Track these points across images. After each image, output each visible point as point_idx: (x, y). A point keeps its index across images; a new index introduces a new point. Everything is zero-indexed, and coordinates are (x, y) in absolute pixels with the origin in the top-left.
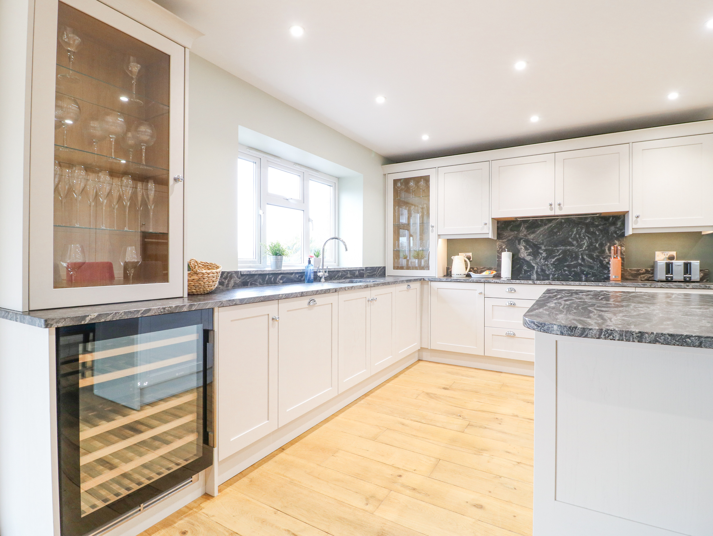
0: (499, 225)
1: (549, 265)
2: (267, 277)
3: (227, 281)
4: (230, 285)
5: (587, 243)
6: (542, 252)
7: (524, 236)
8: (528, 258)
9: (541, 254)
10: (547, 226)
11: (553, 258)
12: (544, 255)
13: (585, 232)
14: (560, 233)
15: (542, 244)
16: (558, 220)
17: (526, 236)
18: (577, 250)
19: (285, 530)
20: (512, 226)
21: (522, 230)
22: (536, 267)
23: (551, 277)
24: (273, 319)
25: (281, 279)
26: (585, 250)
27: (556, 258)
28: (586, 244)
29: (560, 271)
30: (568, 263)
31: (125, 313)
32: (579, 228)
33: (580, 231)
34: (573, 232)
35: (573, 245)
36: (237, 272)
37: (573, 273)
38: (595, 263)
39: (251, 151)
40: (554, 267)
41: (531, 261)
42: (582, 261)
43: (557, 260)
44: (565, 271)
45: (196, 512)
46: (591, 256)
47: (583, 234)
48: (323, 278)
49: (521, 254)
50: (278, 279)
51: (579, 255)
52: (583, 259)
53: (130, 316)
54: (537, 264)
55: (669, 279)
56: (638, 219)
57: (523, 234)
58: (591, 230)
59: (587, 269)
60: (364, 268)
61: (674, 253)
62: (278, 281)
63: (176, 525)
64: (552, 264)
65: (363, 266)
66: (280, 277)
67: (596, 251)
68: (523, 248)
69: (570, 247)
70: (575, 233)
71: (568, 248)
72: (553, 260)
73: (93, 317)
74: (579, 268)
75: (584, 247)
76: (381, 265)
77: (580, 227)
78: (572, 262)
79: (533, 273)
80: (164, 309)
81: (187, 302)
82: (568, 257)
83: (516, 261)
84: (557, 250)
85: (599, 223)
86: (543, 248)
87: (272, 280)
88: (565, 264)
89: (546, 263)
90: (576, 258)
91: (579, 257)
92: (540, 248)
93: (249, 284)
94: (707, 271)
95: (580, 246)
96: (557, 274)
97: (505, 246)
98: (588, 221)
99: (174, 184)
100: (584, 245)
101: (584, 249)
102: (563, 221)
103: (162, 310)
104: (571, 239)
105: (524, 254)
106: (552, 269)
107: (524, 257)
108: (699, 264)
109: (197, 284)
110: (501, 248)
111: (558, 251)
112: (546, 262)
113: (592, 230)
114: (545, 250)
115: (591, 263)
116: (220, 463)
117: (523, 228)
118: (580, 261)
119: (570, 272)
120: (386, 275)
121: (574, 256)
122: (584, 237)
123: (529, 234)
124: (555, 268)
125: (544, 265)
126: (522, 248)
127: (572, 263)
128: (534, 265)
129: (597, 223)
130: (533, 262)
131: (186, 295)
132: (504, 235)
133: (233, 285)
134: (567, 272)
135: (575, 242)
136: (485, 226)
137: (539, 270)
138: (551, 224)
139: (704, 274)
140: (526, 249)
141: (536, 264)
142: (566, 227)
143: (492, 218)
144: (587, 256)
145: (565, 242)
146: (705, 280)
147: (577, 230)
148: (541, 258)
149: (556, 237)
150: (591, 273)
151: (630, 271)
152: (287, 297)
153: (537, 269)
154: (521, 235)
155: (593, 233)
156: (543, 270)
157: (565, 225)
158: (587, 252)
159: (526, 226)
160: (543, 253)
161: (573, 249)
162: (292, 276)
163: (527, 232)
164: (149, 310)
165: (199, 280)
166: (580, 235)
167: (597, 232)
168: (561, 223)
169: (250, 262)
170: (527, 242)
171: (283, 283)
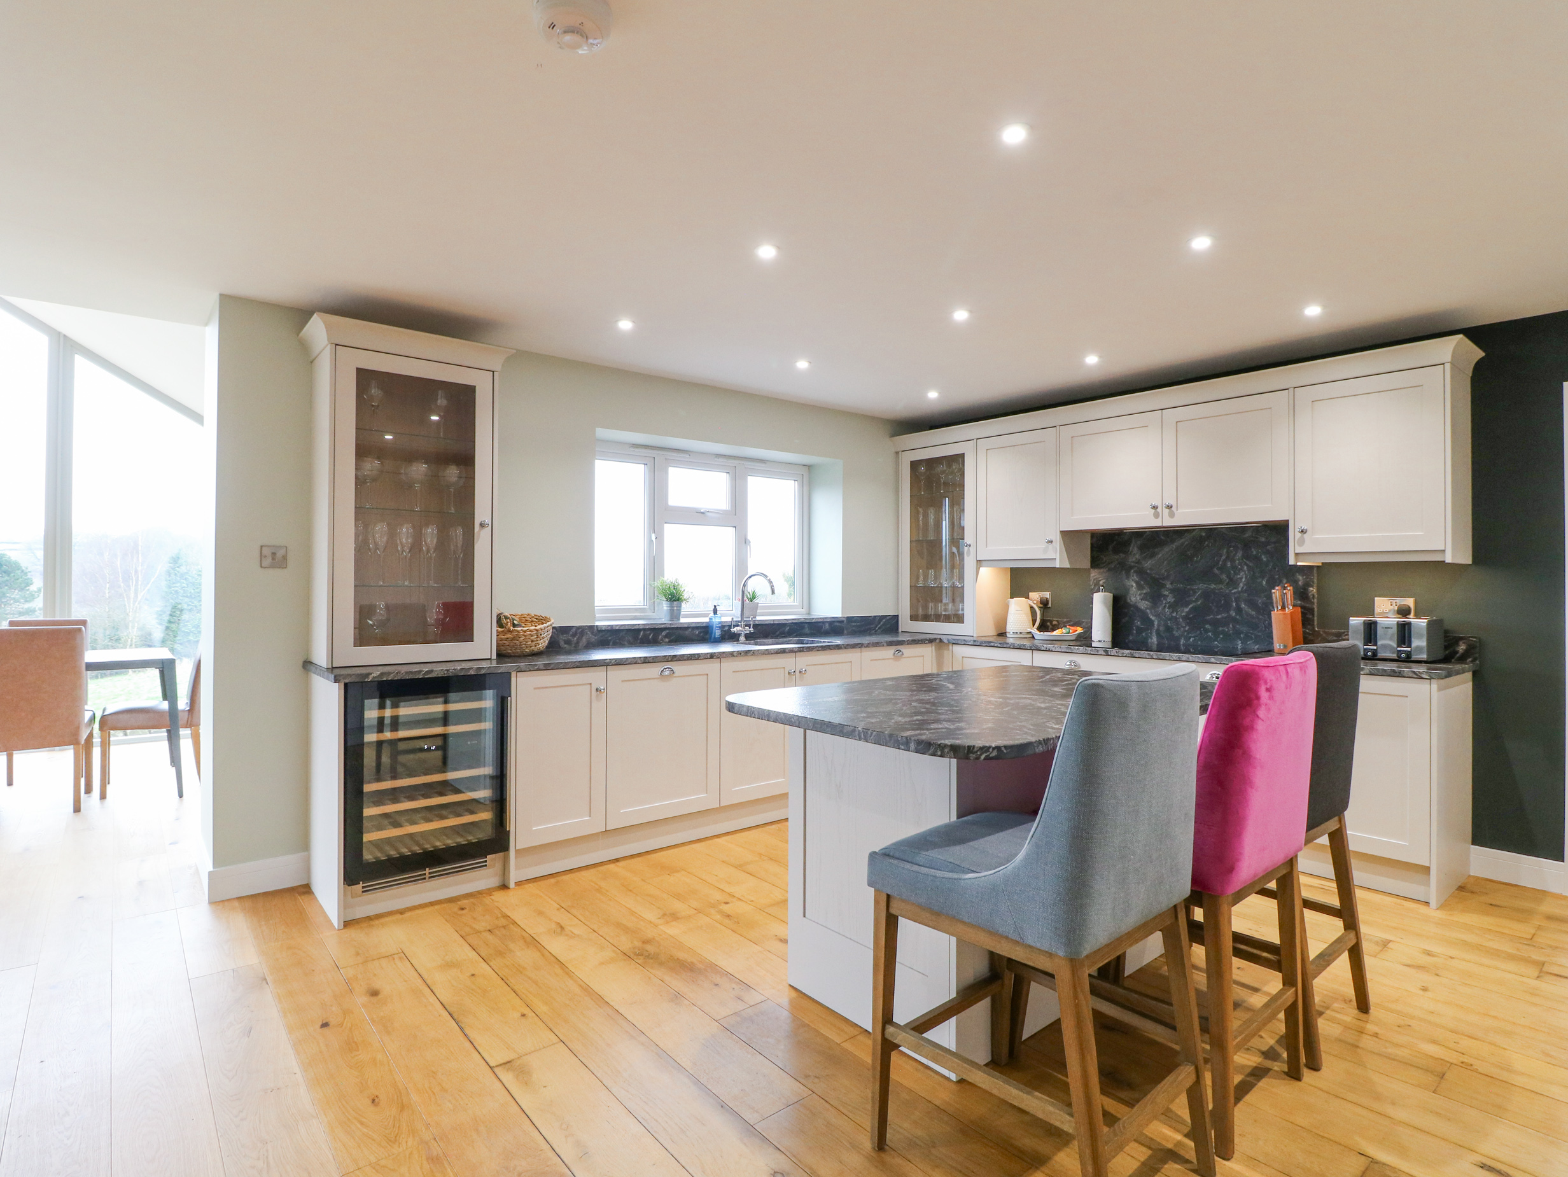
0: (1095, 540)
1: (1179, 618)
2: (641, 634)
3: (575, 639)
4: (581, 644)
5: (1246, 578)
6: (1166, 593)
7: (1137, 563)
8: (1144, 605)
9: (1166, 597)
10: (1175, 544)
11: (1187, 606)
12: (1170, 599)
13: (1243, 557)
14: (1197, 557)
15: (1167, 578)
16: (1194, 533)
17: (1138, 562)
18: (1227, 591)
19: (556, 922)
20: (1115, 543)
21: (1132, 551)
22: (1156, 623)
23: (1182, 643)
24: (597, 690)
25: (666, 636)
26: (1242, 591)
27: (1191, 606)
28: (1243, 580)
29: (1198, 632)
30: (1212, 616)
31: (406, 673)
32: (1232, 549)
33: (1232, 554)
34: (1221, 556)
35: (1221, 582)
36: (591, 627)
37: (1221, 636)
38: (1261, 617)
39: (636, 450)
40: (1188, 624)
41: (1148, 611)
42: (1237, 614)
43: (1194, 609)
44: (1207, 631)
45: (484, 897)
46: (1252, 604)
47: (1239, 560)
48: (743, 635)
49: (1130, 597)
50: (660, 637)
51: (1232, 601)
52: (1239, 610)
53: (411, 677)
54: (1158, 616)
55: (1369, 654)
56: (1305, 535)
57: (1134, 559)
58: (1252, 552)
59: (1244, 629)
60: (844, 619)
61: (1410, 602)
62: (662, 640)
63: (459, 903)
64: (1185, 618)
65: (842, 614)
66: (664, 633)
67: (1262, 595)
68: (1134, 585)
69: (1215, 585)
70: (1224, 557)
71: (1213, 586)
72: (1187, 610)
73: (375, 675)
74: (1231, 626)
75: (1241, 585)
76: (891, 612)
77: (1233, 547)
78: (1218, 614)
79: (1151, 633)
80: (448, 670)
81: (494, 664)
82: (1213, 603)
83: (1120, 609)
84: (1193, 590)
85: (1267, 538)
86: (1168, 586)
87: (650, 637)
88: (1208, 618)
89: (1174, 614)
90: (1227, 607)
91: (1232, 606)
92: (1163, 586)
93: (611, 643)
94: (1474, 639)
95: (1233, 582)
96: (1194, 637)
97: (1104, 581)
98: (1247, 535)
99: (480, 530)
100: (1241, 581)
101: (1240, 589)
102: (1204, 534)
103: (446, 672)
104: (1219, 569)
105: (1136, 596)
106: (1185, 627)
107: (1136, 603)
108: (1425, 624)
109: (512, 644)
110: (1097, 584)
111: (1195, 593)
112: (1173, 612)
113: (1254, 553)
114: (1172, 591)
115: (1252, 616)
116: (517, 851)
117: (1134, 549)
118: (1233, 613)
119: (1216, 634)
120: (900, 630)
121: (1222, 602)
122: (1241, 565)
123: (1145, 558)
124: (1189, 626)
125: (1170, 620)
126: (1132, 586)
127: (1219, 617)
128: (1153, 618)
129: (1263, 539)
130: (1151, 613)
131: (494, 657)
132: (1103, 559)
133: (585, 644)
134: (1210, 634)
135: (1224, 577)
136: (1050, 546)
137: (1162, 628)
138: (1183, 540)
139: (1468, 645)
140: (1140, 587)
141: (1155, 616)
142: (1208, 546)
143: (1061, 532)
144: (1245, 604)
145: (1207, 575)
146: (1470, 659)
147: (1227, 552)
148: (1165, 606)
149: (1191, 565)
150: (1253, 636)
151: (1324, 635)
152: (619, 663)
153: (1159, 625)
154: (1131, 560)
155: (1257, 559)
156: (1169, 629)
157: (1206, 543)
158: (1246, 595)
159: (1139, 543)
160: (1168, 596)
161: (1221, 588)
162: (687, 632)
163: (1141, 554)
164: (432, 671)
165: (513, 639)
166: (1233, 561)
167: (1263, 556)
168: (1201, 540)
169: (636, 610)
170: (1141, 572)
171: (670, 642)
